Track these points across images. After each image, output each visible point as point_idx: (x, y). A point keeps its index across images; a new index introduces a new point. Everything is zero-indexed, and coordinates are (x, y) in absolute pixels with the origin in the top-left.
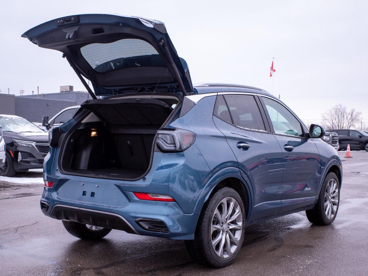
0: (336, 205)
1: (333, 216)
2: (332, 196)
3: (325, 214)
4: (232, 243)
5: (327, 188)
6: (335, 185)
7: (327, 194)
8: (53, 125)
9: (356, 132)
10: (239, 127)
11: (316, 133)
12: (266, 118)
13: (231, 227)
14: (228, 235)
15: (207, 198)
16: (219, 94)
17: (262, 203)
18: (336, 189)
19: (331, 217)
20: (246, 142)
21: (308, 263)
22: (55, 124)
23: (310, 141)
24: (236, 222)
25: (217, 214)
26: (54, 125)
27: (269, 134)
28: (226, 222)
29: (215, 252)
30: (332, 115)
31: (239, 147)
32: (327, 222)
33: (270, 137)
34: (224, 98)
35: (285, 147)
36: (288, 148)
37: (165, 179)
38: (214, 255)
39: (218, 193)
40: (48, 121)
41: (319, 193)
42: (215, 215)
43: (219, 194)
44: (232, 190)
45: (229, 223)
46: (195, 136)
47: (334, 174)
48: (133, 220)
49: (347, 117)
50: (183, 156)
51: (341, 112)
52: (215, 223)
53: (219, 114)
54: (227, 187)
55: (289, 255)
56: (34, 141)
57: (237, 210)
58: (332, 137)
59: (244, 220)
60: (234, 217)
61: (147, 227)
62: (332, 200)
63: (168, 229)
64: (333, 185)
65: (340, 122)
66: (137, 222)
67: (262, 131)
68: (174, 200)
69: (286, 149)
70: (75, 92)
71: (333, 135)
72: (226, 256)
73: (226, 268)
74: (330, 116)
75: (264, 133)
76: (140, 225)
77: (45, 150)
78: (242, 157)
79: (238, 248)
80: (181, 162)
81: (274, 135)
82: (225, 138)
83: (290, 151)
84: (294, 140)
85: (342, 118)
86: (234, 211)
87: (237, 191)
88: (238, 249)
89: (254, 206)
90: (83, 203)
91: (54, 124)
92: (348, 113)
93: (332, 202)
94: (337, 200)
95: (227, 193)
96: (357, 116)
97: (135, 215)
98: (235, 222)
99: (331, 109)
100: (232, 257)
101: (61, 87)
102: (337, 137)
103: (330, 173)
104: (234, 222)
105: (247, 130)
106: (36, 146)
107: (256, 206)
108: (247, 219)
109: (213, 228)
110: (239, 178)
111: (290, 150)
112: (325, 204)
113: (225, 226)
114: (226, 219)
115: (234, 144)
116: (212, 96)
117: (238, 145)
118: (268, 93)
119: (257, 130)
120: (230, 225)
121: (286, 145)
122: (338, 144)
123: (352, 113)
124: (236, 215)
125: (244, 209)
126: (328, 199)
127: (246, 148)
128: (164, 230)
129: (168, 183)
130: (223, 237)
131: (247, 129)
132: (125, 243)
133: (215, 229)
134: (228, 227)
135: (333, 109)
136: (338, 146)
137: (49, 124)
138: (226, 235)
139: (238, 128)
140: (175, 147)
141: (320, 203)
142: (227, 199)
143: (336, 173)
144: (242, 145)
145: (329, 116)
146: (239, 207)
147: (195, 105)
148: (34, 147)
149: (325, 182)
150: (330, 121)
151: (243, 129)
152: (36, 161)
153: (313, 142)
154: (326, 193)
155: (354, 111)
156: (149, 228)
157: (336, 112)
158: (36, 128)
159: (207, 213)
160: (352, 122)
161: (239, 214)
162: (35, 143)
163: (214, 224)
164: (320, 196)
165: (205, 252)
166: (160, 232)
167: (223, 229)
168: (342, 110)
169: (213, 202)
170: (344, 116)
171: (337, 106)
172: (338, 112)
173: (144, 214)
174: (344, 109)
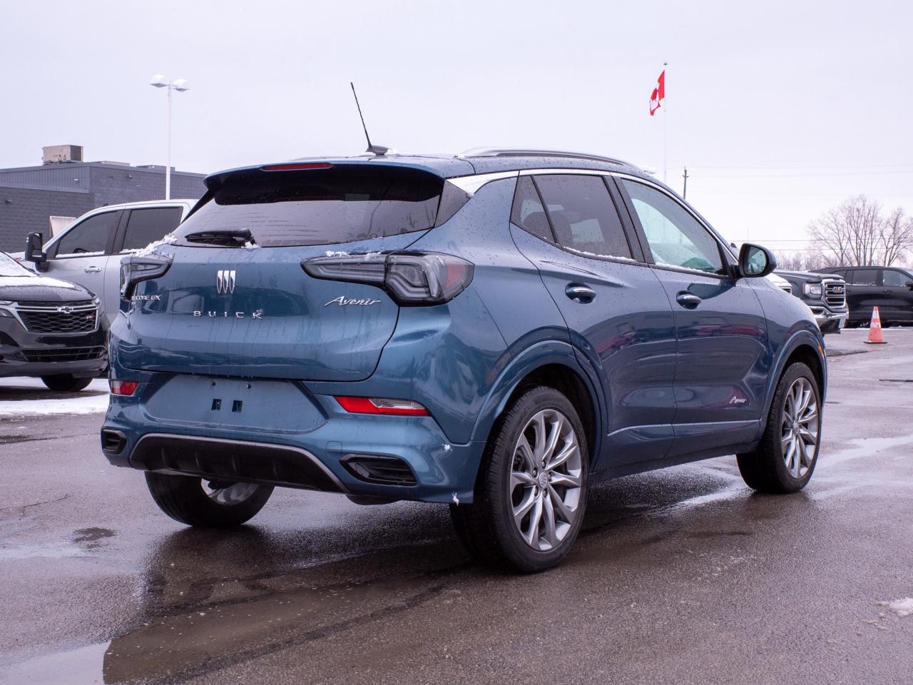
0: (812, 444)
1: (804, 471)
2: (801, 421)
3: (784, 464)
4: (560, 518)
5: (787, 402)
6: (808, 393)
7: (788, 415)
8: (54, 258)
9: (901, 275)
10: (570, 249)
11: (757, 268)
12: (632, 227)
13: (555, 480)
14: (548, 498)
15: (500, 409)
16: (522, 173)
17: (627, 428)
18: (810, 403)
19: (801, 472)
20: (585, 283)
21: (735, 562)
22: (61, 254)
23: (741, 284)
24: (566, 468)
25: (522, 446)
26: (57, 256)
27: (640, 265)
28: (544, 468)
29: (520, 534)
30: (840, 227)
31: (572, 296)
32: (790, 484)
33: (643, 273)
34: (534, 183)
35: (680, 297)
36: (687, 300)
37: (403, 370)
38: (519, 540)
39: (524, 398)
40: (42, 245)
41: (767, 413)
42: (519, 449)
43: (528, 400)
44: (556, 394)
45: (550, 469)
46: (471, 268)
47: (804, 365)
48: (336, 459)
49: (882, 232)
50: (446, 312)
51: (863, 219)
52: (520, 468)
53: (523, 220)
54: (544, 385)
55: (692, 550)
56: (14, 301)
57: (570, 441)
58: (829, 286)
59: (586, 465)
60: (563, 456)
61: (366, 475)
62: (803, 431)
63: (414, 477)
64: (804, 394)
65: (862, 247)
66: (345, 464)
67: (623, 258)
68: (427, 412)
69: (682, 302)
70: (88, 163)
71: (832, 280)
72: (545, 547)
73: (546, 573)
74: (833, 230)
75: (630, 263)
76: (352, 468)
77: (45, 324)
78: (579, 318)
79: (572, 529)
80: (442, 325)
81: (653, 270)
82: (539, 273)
83: (693, 308)
84: (702, 283)
85: (867, 236)
86: (561, 444)
87: (567, 397)
88: (572, 531)
89: (608, 433)
90: (214, 427)
91: (57, 253)
92: (884, 222)
93: (802, 435)
94: (813, 431)
95: (546, 400)
96: (909, 228)
97: (338, 448)
98: (564, 469)
99: (836, 209)
100: (560, 548)
101: (45, 149)
102: (843, 286)
103: (794, 364)
104: (562, 469)
105: (590, 258)
106: (18, 312)
107: (612, 434)
108: (593, 465)
109: (515, 478)
110: (573, 367)
111: (692, 304)
112: (785, 440)
113: (541, 476)
114: (544, 461)
115: (559, 288)
116: (508, 180)
117: (567, 291)
118: (637, 171)
119: (611, 257)
120: (554, 475)
121: (682, 293)
122: (844, 306)
123: (896, 221)
124: (567, 451)
125: (585, 438)
126: (792, 427)
127: (586, 298)
128: (406, 481)
129: (411, 378)
130: (537, 502)
131: (589, 254)
132: (300, 532)
133: (519, 482)
134: (550, 480)
135: (842, 210)
136: (845, 312)
137: (45, 256)
138: (545, 497)
139: (568, 251)
140: (429, 292)
141: (772, 436)
142: (544, 413)
143: (810, 366)
144: (576, 290)
145: (829, 230)
146: (572, 434)
147: (470, 199)
148: (14, 317)
149: (781, 385)
150: (833, 245)
151: (579, 255)
152: (19, 353)
153: (747, 287)
154: (784, 413)
155: (903, 215)
156: (371, 475)
157: (850, 219)
158: (13, 264)
159: (501, 444)
160: (895, 247)
161: (573, 449)
162: (16, 304)
163: (516, 469)
164: (769, 419)
165: (499, 532)
166: (396, 484)
167: (537, 483)
168: (867, 211)
169: (514, 418)
170: (874, 228)
171: (852, 201)
172: (856, 219)
173: (359, 444)
174: (872, 208)
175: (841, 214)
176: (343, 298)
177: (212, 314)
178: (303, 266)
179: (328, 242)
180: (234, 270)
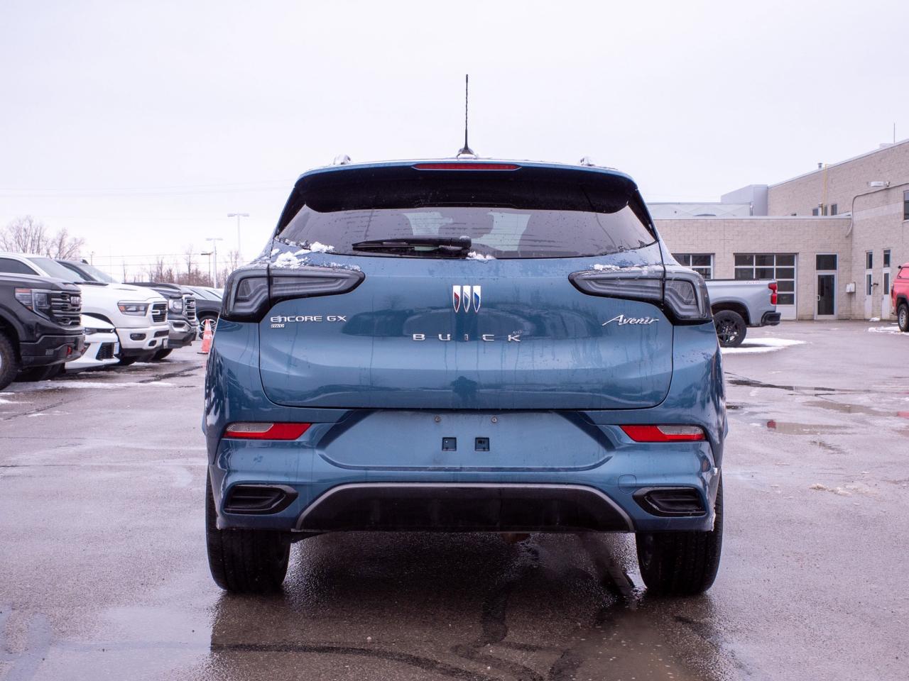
48: (628, 495)
49: (48, 251)
51: (30, 238)
63: (703, 506)
92: (50, 242)
96: (73, 248)
97: (633, 482)
99: (4, 229)
123: (61, 241)
135: (10, 229)
155: (67, 235)
157: (18, 237)
168: (34, 231)
170: (41, 247)
171: (20, 221)
172: (23, 238)
173: (655, 475)
174: (39, 228)
175: (9, 233)
176: (622, 316)
177: (445, 337)
178: (572, 281)
179: (580, 255)
180: (477, 285)
